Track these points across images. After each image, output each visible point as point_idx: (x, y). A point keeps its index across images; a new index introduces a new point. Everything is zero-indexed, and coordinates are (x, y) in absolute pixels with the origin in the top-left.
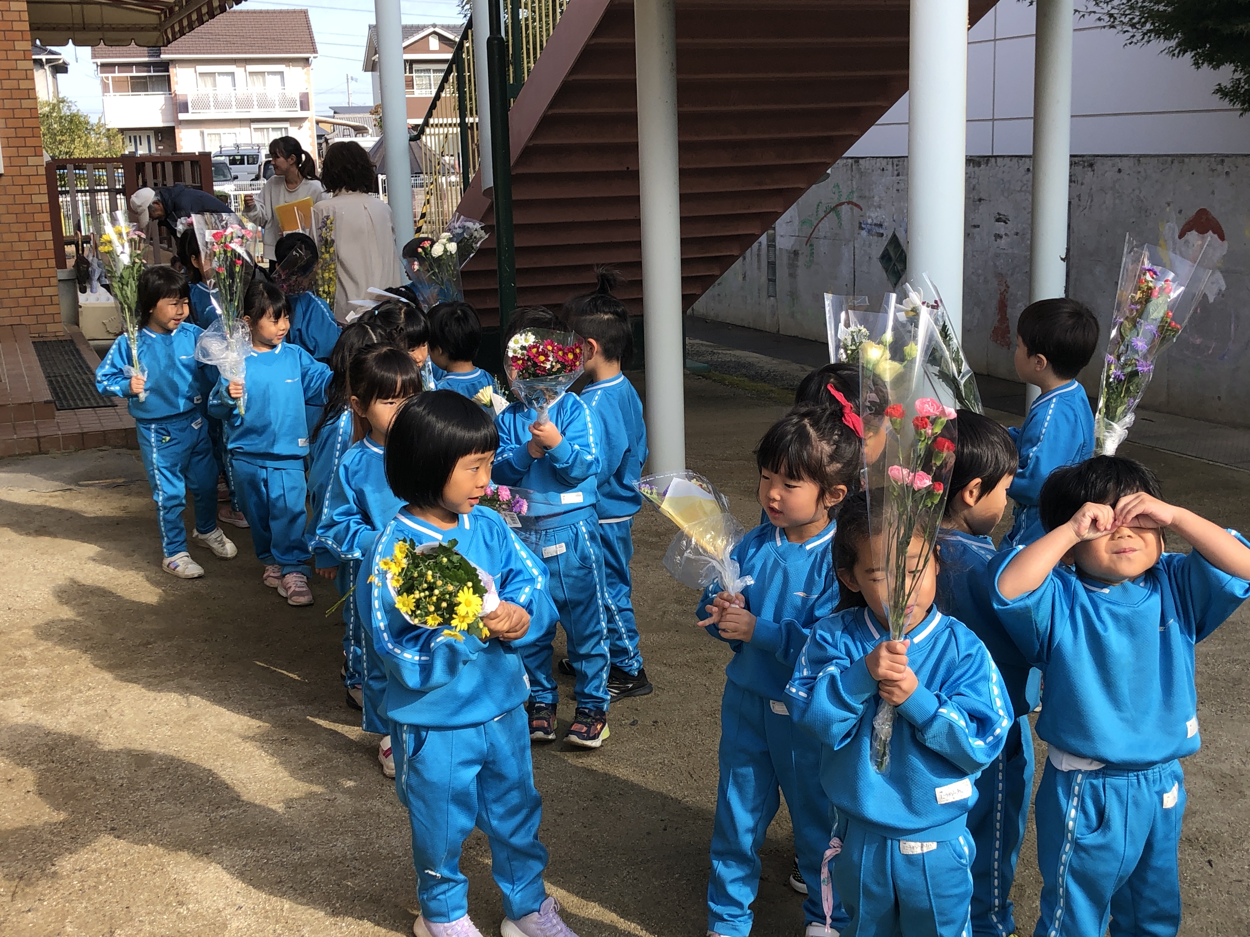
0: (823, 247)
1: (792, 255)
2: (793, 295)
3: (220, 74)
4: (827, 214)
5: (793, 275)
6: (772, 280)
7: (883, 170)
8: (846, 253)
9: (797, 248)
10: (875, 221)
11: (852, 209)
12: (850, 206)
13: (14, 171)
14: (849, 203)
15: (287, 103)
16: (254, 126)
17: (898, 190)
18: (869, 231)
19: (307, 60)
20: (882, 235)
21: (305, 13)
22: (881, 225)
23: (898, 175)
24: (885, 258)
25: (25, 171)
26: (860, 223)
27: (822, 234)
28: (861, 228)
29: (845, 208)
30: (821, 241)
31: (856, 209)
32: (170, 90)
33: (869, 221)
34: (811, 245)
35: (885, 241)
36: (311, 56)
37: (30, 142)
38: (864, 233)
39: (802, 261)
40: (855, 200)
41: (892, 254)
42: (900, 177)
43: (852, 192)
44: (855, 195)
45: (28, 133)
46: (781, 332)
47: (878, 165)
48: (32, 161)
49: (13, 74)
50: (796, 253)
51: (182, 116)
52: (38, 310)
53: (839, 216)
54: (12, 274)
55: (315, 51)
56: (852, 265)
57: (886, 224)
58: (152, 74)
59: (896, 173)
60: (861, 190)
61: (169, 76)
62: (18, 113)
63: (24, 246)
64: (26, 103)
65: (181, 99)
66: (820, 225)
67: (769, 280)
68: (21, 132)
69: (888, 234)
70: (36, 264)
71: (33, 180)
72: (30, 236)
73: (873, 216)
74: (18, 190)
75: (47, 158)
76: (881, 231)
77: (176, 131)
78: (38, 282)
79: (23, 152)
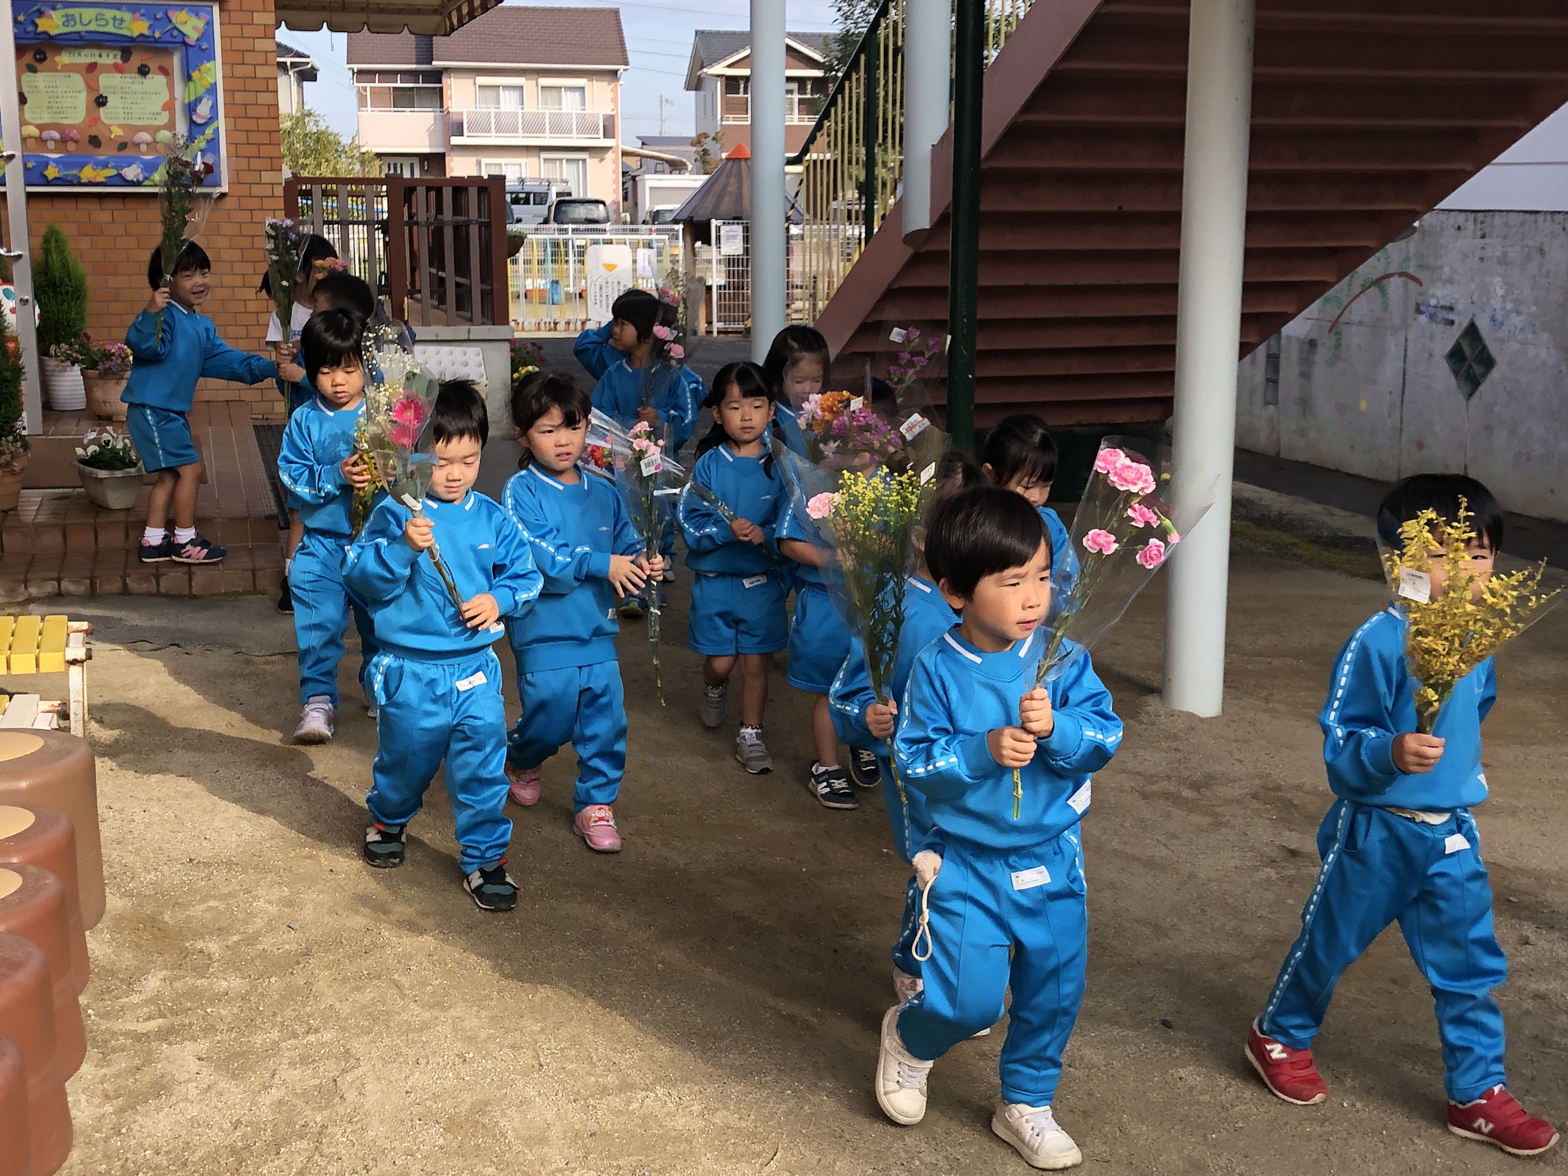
0: (1355, 337)
1: (1306, 347)
2: (1305, 403)
3: (505, 87)
4: (1365, 288)
5: (1305, 375)
6: (1272, 381)
7: (1459, 228)
8: (1393, 347)
9: (1314, 335)
10: (1442, 303)
11: (1406, 285)
12: (1402, 279)
13: (243, 190)
14: (1402, 274)
15: (586, 127)
16: (544, 155)
17: (1482, 259)
18: (1432, 317)
19: (615, 73)
20: (1452, 323)
21: (616, 13)
22: (1451, 309)
23: (1483, 237)
24: (1456, 356)
25: (256, 190)
26: (1418, 304)
27: (1355, 318)
28: (1419, 311)
29: (1394, 283)
30: (1354, 329)
31: (1412, 284)
32: (442, 106)
33: (1433, 302)
34: (1338, 333)
35: (1456, 332)
36: (622, 67)
37: (265, 151)
38: (1423, 319)
39: (1321, 354)
40: (1411, 271)
41: (1467, 350)
42: (1486, 240)
43: (1408, 259)
44: (1412, 264)
45: (264, 138)
46: (1282, 456)
47: (1452, 221)
48: (267, 177)
49: (248, 57)
50: (1312, 344)
51: (455, 140)
53: (1383, 292)
55: (626, 63)
56: (1401, 364)
57: (1459, 307)
58: (420, 85)
59: (1479, 233)
60: (1422, 256)
61: (441, 89)
64: (263, 98)
65: (455, 118)
66: (1354, 304)
67: (1268, 380)
68: (255, 138)
69: (1462, 323)
71: (267, 204)
73: (1439, 294)
74: (246, 216)
75: (287, 173)
76: (1451, 316)
77: (447, 158)
79: (255, 164)
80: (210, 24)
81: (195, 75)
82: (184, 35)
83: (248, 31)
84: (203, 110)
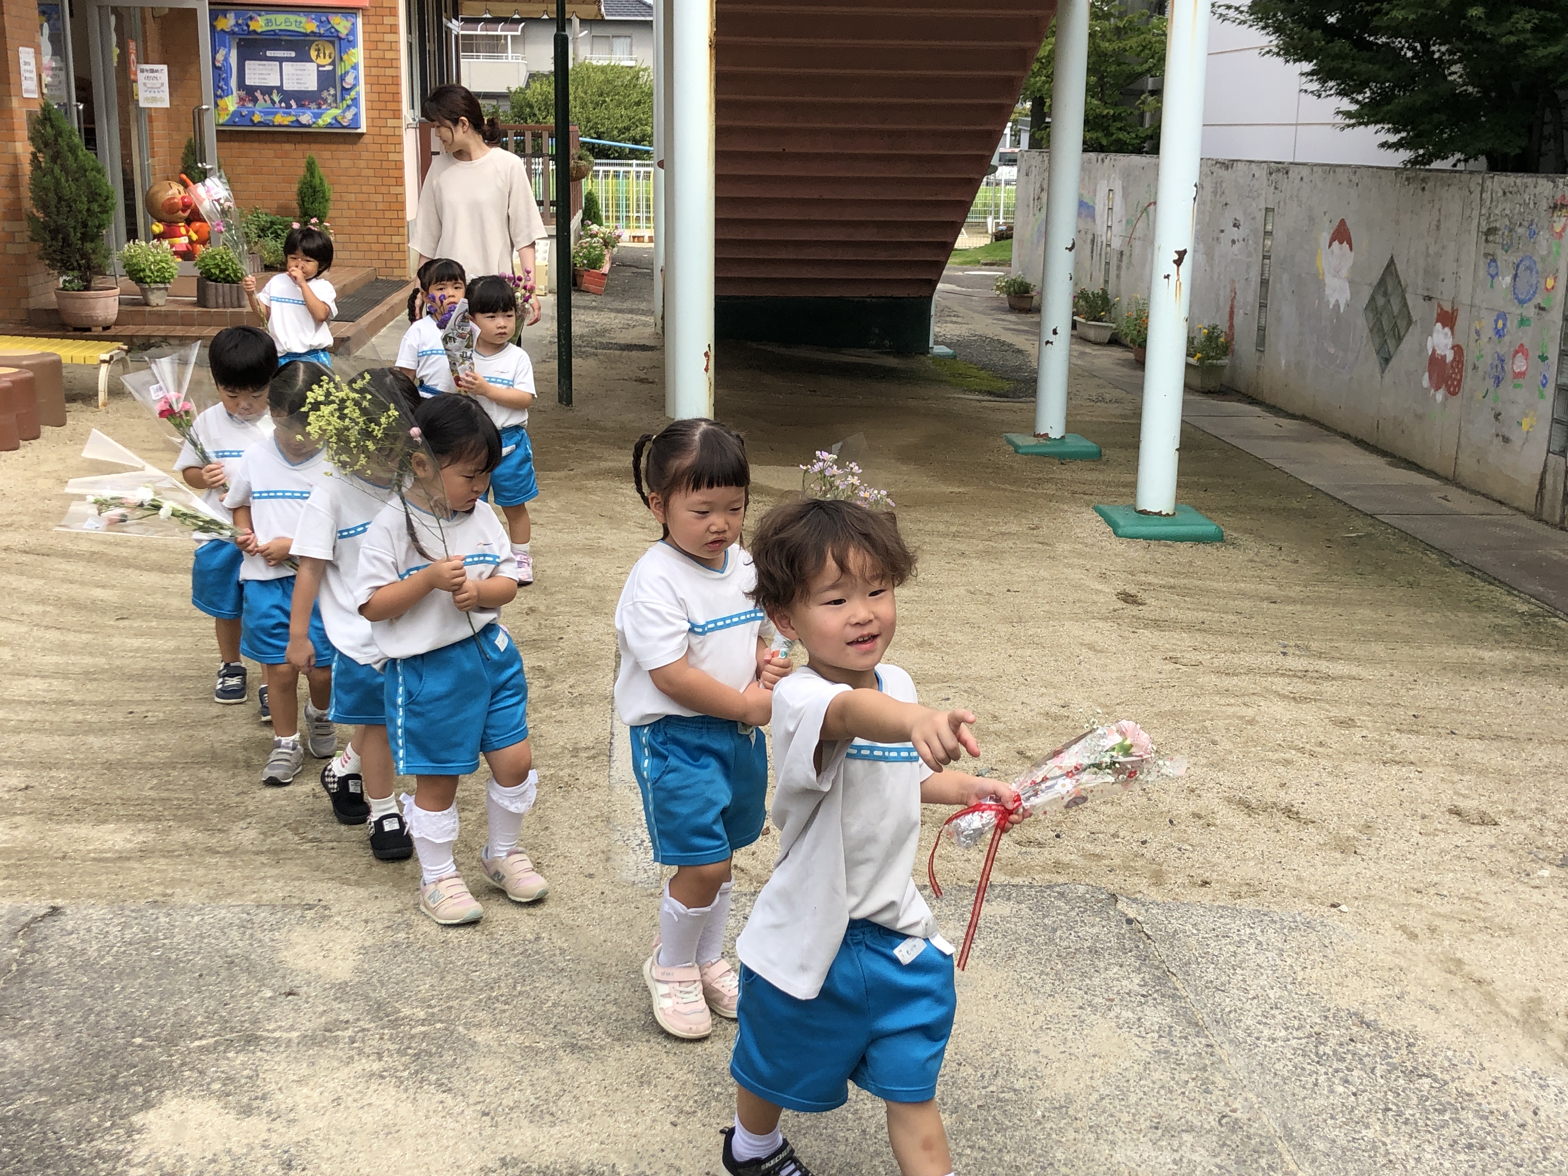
1: (1119, 256)
4: (1142, 214)
5: (1118, 277)
6: (1107, 281)
9: (1123, 248)
13: (376, 131)
25: (384, 131)
29: (1152, 210)
30: (1137, 242)
34: (1131, 246)
37: (391, 106)
39: (1124, 261)
45: (389, 97)
48: (391, 122)
49: (381, 46)
50: (1122, 254)
52: (387, 256)
53: (1148, 216)
54: (367, 222)
62: (381, 79)
63: (379, 198)
64: (389, 72)
66: (1137, 225)
67: (1105, 281)
68: (384, 97)
70: (388, 214)
72: (384, 190)
74: (377, 148)
78: (389, 231)
79: (384, 114)
80: (354, 24)
81: (345, 57)
82: (337, 31)
83: (380, 28)
84: (349, 80)
